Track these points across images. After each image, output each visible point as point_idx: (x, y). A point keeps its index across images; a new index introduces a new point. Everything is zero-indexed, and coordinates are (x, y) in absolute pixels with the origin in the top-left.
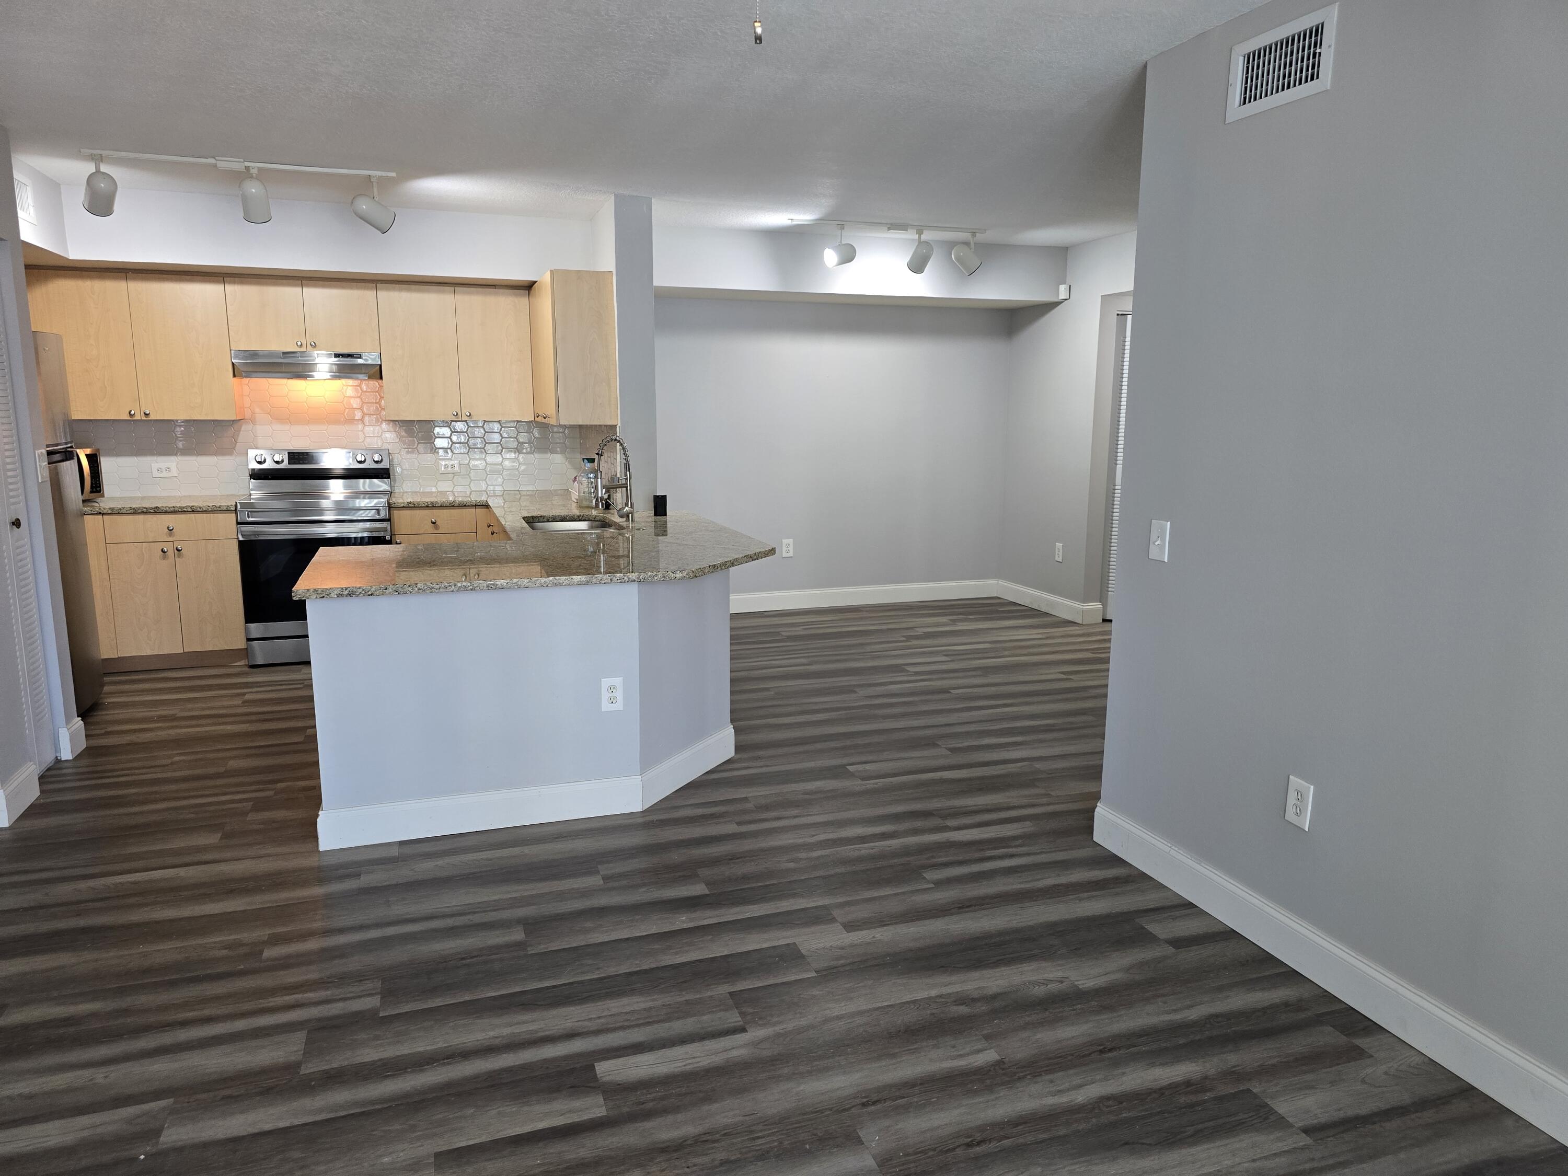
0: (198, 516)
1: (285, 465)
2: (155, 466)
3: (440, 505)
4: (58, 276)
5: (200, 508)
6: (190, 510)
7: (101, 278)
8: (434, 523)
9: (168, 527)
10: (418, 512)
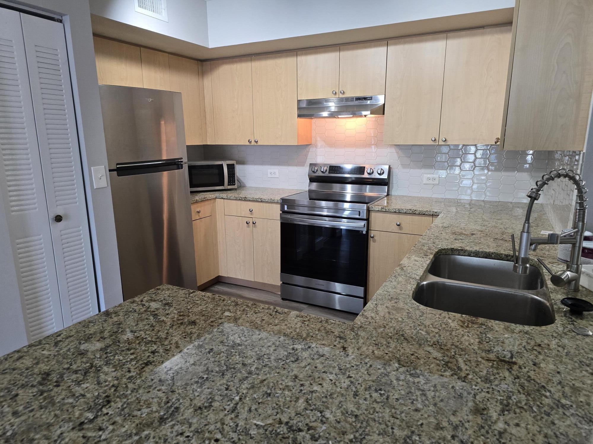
0: (264, 204)
1: (327, 174)
2: (269, 171)
3: (404, 212)
4: (223, 63)
5: (265, 200)
6: (260, 200)
7: (241, 61)
8: (399, 225)
9: (250, 210)
10: (388, 215)
